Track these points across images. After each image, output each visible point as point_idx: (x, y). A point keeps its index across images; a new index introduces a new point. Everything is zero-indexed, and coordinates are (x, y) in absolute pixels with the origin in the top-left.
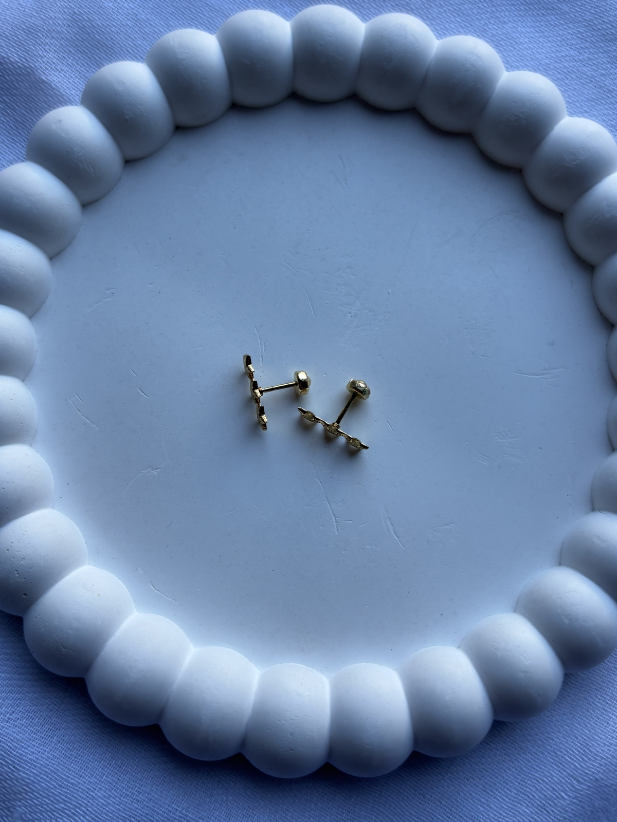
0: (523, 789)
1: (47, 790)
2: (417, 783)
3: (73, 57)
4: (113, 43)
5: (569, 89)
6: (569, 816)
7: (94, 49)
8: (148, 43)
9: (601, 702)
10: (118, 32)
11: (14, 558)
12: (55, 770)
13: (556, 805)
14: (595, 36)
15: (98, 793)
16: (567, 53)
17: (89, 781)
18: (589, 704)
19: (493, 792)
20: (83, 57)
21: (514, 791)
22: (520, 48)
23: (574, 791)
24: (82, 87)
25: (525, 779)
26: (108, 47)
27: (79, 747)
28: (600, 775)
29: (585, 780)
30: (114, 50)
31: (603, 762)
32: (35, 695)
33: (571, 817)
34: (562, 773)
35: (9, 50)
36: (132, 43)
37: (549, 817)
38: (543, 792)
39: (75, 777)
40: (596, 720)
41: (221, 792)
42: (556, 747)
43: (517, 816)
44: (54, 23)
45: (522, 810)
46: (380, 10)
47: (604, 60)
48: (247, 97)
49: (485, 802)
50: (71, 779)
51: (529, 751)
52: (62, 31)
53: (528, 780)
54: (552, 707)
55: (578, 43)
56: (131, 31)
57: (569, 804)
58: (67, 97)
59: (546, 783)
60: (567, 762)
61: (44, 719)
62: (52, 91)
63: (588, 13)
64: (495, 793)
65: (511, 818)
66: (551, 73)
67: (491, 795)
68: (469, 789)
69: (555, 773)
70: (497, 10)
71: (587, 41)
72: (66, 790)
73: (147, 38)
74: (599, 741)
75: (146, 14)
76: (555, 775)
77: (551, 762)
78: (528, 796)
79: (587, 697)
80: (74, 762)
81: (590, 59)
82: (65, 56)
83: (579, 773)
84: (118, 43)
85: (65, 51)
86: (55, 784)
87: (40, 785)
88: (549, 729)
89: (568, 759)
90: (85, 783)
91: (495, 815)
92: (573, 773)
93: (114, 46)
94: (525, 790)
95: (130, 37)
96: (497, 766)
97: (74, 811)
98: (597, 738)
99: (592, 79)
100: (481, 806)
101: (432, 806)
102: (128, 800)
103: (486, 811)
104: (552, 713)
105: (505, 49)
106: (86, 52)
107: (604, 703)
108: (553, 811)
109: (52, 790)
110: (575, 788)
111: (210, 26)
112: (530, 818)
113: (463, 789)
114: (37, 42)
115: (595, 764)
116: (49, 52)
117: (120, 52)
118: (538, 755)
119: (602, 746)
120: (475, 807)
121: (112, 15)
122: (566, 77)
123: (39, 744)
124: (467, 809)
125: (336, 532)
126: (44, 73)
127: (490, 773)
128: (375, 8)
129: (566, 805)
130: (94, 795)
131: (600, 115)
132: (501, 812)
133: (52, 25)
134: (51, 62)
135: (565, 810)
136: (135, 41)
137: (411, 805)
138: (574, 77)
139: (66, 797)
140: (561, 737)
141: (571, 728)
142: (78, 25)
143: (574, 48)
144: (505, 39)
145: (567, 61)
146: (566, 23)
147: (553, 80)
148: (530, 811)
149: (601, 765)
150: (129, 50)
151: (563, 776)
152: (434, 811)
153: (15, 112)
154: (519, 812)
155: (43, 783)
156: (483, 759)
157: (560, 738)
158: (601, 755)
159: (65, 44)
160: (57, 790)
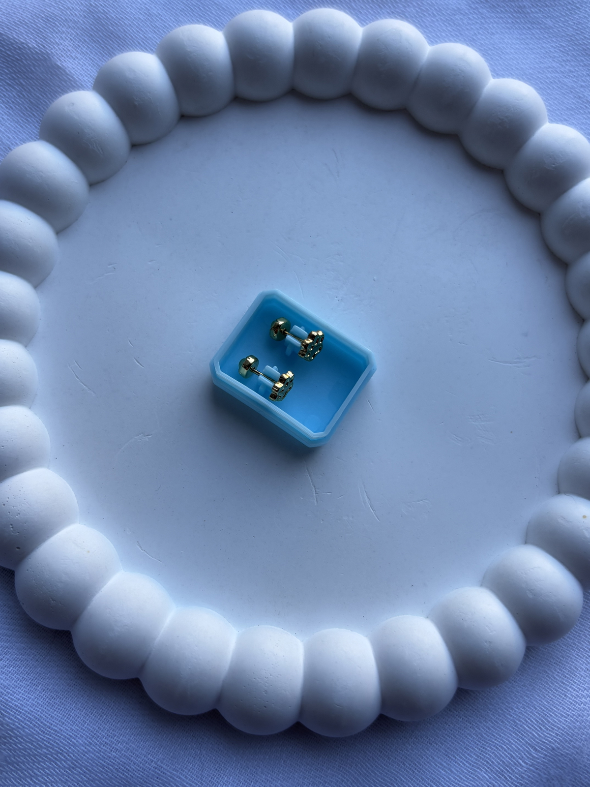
0: (483, 755)
1: (31, 736)
2: (383, 745)
3: (88, 47)
4: (125, 35)
5: (550, 98)
6: (526, 783)
7: (108, 39)
8: (158, 37)
9: (560, 675)
10: (130, 25)
11: (9, 513)
12: (38, 717)
13: (514, 771)
14: (577, 50)
15: (79, 740)
16: (549, 65)
17: (71, 729)
18: (549, 677)
19: (454, 756)
20: (97, 47)
21: (474, 756)
22: (506, 58)
23: (531, 759)
24: (95, 74)
25: (485, 745)
26: (121, 38)
27: (62, 696)
28: (556, 744)
29: (542, 749)
30: (126, 42)
31: (559, 732)
32: (23, 645)
33: (527, 784)
34: (520, 741)
35: (28, 36)
36: (143, 35)
37: (507, 783)
38: (501, 758)
39: (58, 724)
40: (554, 692)
41: (195, 746)
42: (515, 716)
43: (476, 780)
44: (71, 13)
45: (481, 775)
46: (376, 16)
47: (584, 73)
48: (249, 91)
49: (446, 765)
50: (54, 726)
51: (489, 719)
52: (79, 21)
53: (488, 747)
54: (513, 679)
55: (560, 56)
56: (143, 24)
57: (526, 771)
58: (80, 83)
59: (505, 750)
60: (525, 731)
61: (30, 668)
62: (66, 77)
63: (571, 29)
64: (456, 758)
65: (471, 782)
66: (534, 83)
67: (452, 759)
68: (431, 752)
69: (514, 741)
70: (485, 21)
71: (568, 54)
72: (48, 737)
73: (157, 32)
74: (557, 712)
75: (158, 10)
76: (514, 743)
77: (510, 730)
78: (487, 762)
79: (547, 670)
80: (57, 710)
81: (571, 71)
82: (80, 45)
83: (536, 742)
84: (130, 35)
85: (80, 40)
86: (38, 730)
87: (24, 731)
88: (510, 699)
89: (527, 728)
90: (67, 730)
91: (456, 779)
92: (531, 741)
93: (126, 38)
94: (485, 756)
95: (141, 30)
96: (459, 732)
97: (56, 756)
98: (555, 709)
99: (572, 90)
100: (442, 770)
101: (396, 767)
102: (108, 748)
103: (447, 775)
104: (513, 684)
105: (492, 59)
106: (100, 42)
107: (562, 677)
108: (510, 777)
109: (35, 736)
110: (533, 756)
111: (217, 23)
112: (488, 783)
113: (426, 753)
114: (54, 31)
115: (552, 734)
116: (65, 39)
117: (131, 44)
118: (498, 723)
119: (559, 717)
120: (437, 770)
121: (126, 9)
122: (548, 87)
123: (25, 691)
124: (429, 771)
125: (316, 503)
126: (59, 59)
127: (452, 738)
128: (372, 15)
129: (524, 772)
130: (75, 741)
131: (579, 123)
132: (462, 776)
133: (69, 16)
134: (66, 50)
135: (522, 777)
136: (146, 34)
137: (376, 766)
138: (555, 87)
139: (49, 743)
140: (521, 707)
141: (531, 698)
142: (93, 16)
143: (557, 61)
144: (492, 49)
145: (549, 72)
146: (550, 37)
147: (536, 89)
148: (489, 776)
149: (557, 735)
150: (140, 42)
151: (521, 744)
152: (398, 773)
153: (30, 94)
154: (478, 777)
155: (27, 729)
156: (445, 725)
157: (519, 707)
158: (558, 725)
159: (81, 33)
160: (40, 736)
